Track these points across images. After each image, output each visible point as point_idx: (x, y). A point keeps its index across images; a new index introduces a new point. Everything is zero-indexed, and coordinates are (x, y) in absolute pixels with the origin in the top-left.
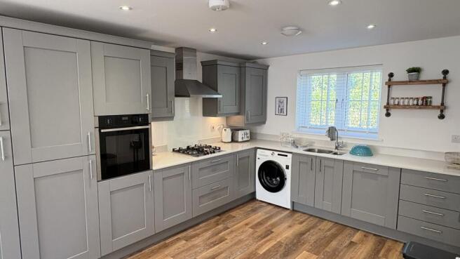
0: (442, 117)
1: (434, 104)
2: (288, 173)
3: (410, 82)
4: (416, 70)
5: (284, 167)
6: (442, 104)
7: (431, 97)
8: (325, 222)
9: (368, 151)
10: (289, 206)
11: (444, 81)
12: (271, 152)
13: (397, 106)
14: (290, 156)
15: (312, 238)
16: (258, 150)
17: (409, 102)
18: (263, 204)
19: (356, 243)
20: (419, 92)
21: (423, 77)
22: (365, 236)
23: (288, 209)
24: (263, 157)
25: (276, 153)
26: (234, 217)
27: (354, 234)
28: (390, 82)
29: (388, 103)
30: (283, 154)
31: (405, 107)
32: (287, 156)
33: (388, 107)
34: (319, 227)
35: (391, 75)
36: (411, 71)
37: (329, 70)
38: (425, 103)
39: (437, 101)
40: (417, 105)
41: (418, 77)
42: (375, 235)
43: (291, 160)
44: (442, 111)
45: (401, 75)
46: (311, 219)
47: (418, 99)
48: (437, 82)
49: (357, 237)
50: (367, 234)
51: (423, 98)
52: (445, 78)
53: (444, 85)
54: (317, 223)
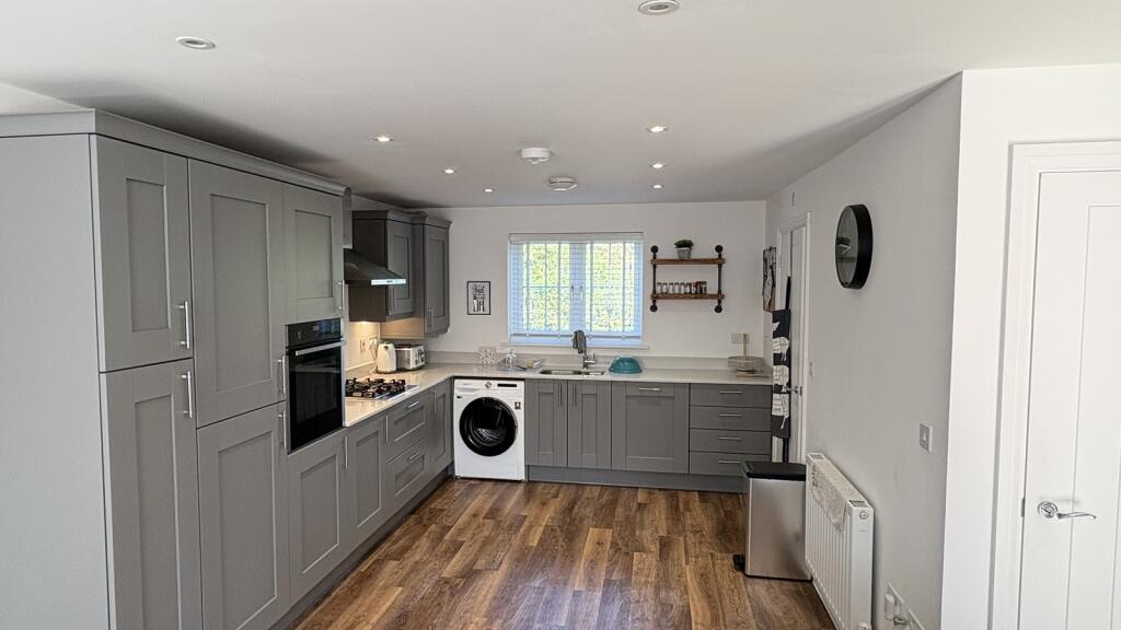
0: (718, 309)
1: (709, 292)
2: (519, 417)
3: (681, 261)
4: (685, 244)
5: (512, 407)
6: (720, 291)
7: (705, 283)
8: (588, 488)
9: (634, 365)
10: (521, 476)
11: (719, 262)
12: (485, 382)
13: (666, 296)
14: (521, 385)
15: (586, 511)
16: (456, 381)
17: (680, 289)
18: (473, 482)
19: (646, 504)
20: (691, 275)
21: (696, 253)
22: (650, 493)
23: (519, 482)
24: (466, 393)
25: (495, 383)
26: (442, 510)
27: (636, 495)
28: (656, 261)
29: (654, 291)
30: (508, 382)
31: (677, 296)
32: (515, 386)
33: (655, 297)
34: (585, 495)
35: (655, 249)
36: (681, 244)
37: (558, 237)
38: (699, 292)
39: (712, 289)
40: (690, 293)
41: (689, 253)
42: (660, 489)
43: (523, 391)
44: (720, 302)
45: (668, 251)
46: (564, 487)
47: (690, 285)
48: (711, 261)
49: (641, 497)
50: (650, 491)
51: (697, 283)
52: (720, 256)
53: (720, 266)
54: (577, 492)
